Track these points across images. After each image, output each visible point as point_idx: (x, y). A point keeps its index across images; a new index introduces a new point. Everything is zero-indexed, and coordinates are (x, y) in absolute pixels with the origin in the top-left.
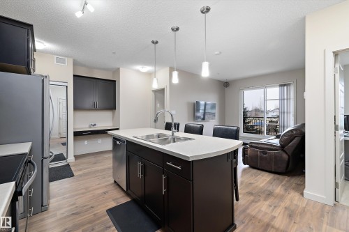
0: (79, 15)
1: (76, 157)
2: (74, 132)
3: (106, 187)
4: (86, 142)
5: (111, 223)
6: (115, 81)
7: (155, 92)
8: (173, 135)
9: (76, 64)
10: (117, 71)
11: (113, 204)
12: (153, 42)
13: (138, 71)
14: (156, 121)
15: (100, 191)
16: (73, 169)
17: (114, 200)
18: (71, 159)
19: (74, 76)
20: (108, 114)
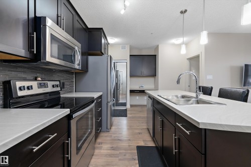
0: (122, 12)
1: (131, 106)
2: (130, 90)
3: (142, 129)
4: (137, 98)
5: (136, 157)
6: (155, 55)
7: (190, 59)
8: (197, 97)
9: (131, 48)
10: (157, 48)
11: (142, 144)
12: (182, 12)
13: (174, 44)
14: (178, 82)
15: (137, 131)
16: (128, 112)
17: (143, 141)
18: (128, 106)
19: (130, 55)
20: (151, 80)
